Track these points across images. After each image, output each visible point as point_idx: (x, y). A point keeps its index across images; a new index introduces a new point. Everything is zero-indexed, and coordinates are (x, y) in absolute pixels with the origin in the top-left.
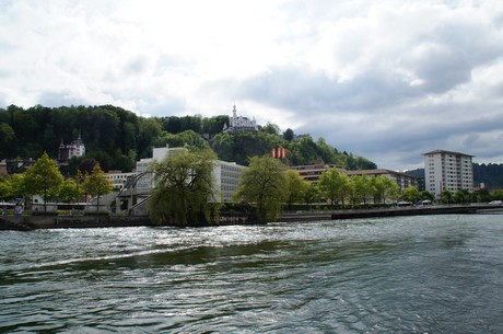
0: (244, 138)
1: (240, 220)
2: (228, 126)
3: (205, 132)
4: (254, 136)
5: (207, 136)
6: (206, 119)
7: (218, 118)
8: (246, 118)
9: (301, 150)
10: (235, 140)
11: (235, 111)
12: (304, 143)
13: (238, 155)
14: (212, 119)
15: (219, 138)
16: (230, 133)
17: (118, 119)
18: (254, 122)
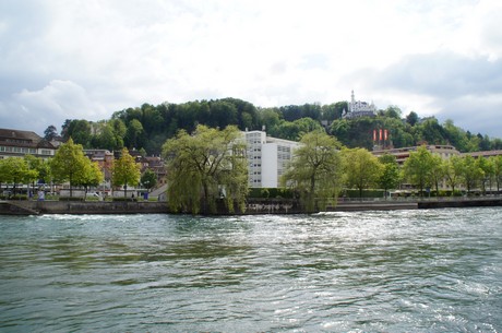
0: (361, 123)
1: (281, 209)
2: (347, 111)
3: (324, 119)
4: (371, 121)
5: (325, 123)
6: (325, 107)
7: (337, 105)
8: (364, 103)
9: (424, 134)
10: (352, 126)
11: (353, 96)
12: (428, 127)
13: (354, 140)
14: (332, 105)
15: (336, 124)
16: (347, 118)
17: (235, 110)
18: (373, 106)
